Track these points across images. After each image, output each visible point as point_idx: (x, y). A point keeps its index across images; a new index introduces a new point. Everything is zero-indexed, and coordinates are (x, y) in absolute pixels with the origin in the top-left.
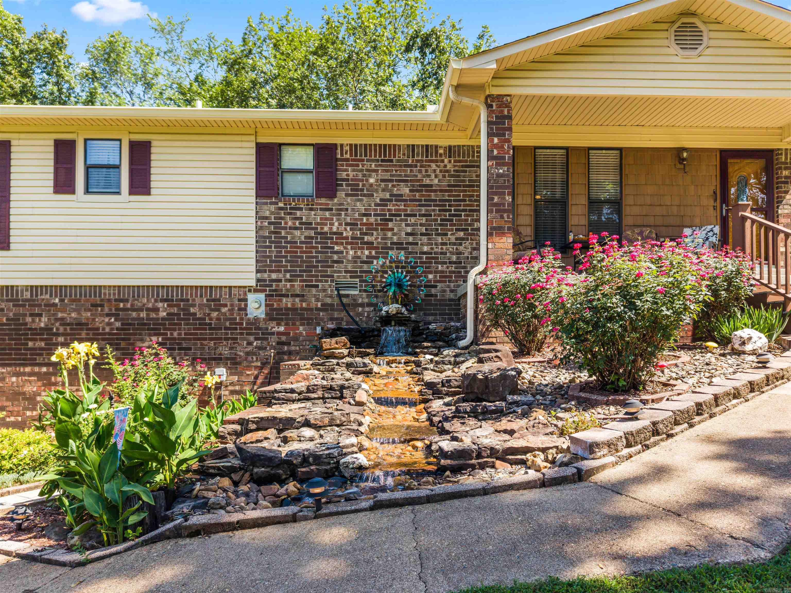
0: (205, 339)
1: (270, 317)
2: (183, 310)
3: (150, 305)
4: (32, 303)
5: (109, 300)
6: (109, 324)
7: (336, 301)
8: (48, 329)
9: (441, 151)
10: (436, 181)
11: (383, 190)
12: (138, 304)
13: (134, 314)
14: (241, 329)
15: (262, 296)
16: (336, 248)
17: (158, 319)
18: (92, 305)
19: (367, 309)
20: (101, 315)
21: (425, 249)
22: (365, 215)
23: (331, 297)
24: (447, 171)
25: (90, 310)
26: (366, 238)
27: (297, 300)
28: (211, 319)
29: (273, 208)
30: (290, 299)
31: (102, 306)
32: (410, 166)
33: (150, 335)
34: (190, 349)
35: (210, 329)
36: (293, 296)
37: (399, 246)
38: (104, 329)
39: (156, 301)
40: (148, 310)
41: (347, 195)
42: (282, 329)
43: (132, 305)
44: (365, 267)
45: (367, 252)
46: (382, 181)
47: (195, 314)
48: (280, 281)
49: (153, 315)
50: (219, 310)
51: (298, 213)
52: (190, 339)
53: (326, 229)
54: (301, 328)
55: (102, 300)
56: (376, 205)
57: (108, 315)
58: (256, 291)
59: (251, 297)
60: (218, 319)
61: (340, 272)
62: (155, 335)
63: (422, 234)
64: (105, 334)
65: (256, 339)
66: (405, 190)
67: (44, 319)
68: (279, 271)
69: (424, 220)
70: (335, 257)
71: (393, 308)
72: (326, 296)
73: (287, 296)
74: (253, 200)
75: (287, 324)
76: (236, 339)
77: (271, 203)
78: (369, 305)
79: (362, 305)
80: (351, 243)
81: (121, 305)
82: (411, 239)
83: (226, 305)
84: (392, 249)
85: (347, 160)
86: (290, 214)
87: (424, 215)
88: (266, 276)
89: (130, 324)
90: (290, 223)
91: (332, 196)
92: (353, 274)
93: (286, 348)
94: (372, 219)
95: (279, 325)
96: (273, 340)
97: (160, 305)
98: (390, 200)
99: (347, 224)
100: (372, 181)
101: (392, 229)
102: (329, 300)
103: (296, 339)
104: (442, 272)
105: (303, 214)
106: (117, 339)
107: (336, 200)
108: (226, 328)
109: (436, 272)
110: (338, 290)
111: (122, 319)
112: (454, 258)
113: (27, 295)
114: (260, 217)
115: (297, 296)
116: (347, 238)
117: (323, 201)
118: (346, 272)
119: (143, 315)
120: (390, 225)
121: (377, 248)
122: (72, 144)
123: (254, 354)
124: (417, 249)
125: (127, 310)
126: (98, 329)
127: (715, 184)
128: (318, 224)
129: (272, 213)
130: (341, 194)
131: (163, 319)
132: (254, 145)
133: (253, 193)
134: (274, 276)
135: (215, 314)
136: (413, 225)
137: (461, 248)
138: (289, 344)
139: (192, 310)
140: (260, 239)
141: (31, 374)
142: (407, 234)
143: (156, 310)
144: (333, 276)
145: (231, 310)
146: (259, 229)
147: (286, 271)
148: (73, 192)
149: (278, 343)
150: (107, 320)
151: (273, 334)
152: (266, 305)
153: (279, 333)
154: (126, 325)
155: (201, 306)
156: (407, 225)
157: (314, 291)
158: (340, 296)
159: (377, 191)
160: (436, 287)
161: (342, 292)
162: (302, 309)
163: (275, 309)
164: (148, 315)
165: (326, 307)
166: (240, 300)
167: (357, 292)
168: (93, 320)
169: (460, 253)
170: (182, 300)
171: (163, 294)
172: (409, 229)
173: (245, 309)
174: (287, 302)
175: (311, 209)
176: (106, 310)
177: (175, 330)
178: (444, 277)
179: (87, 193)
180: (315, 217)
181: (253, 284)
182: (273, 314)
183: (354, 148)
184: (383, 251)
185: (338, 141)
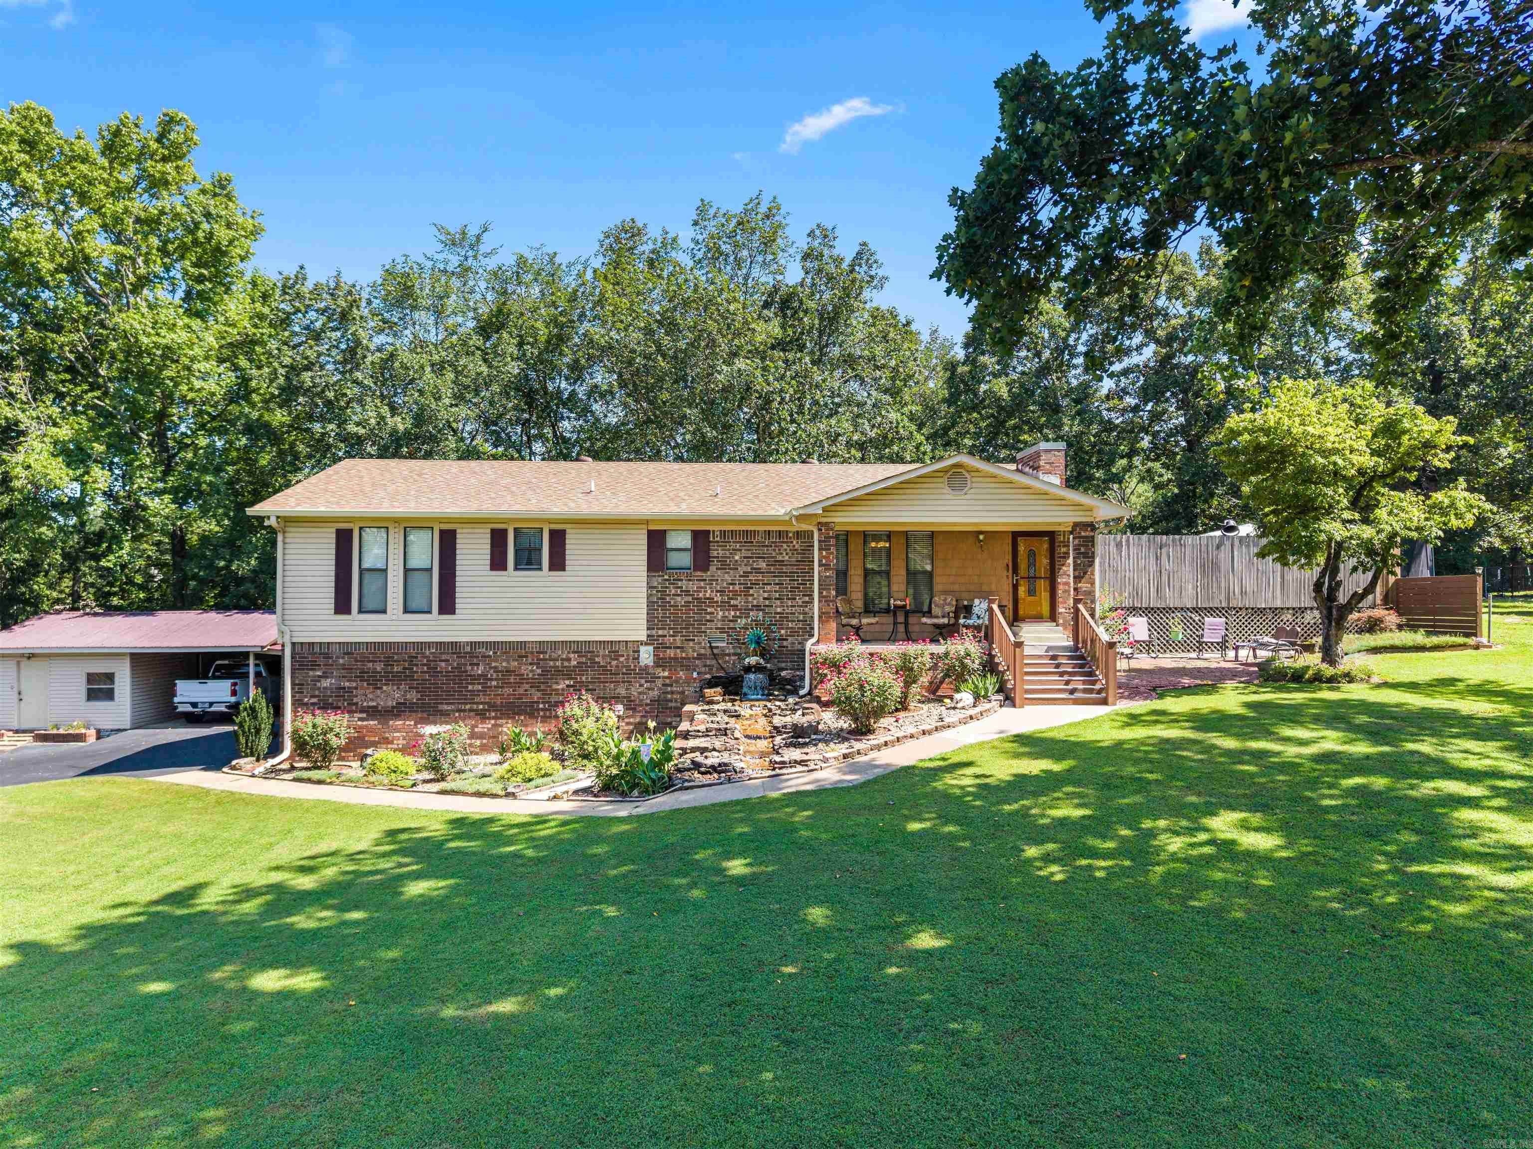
0: (607, 682)
1: (657, 664)
2: (589, 659)
3: (564, 656)
4: (472, 655)
5: (532, 652)
6: (532, 671)
7: (709, 652)
8: (484, 676)
9: (791, 535)
10: (787, 558)
11: (746, 565)
12: (554, 655)
13: (552, 663)
14: (635, 674)
15: (651, 648)
16: (709, 610)
17: (570, 667)
18: (519, 656)
19: (733, 659)
20: (525, 664)
21: (779, 610)
22: (731, 584)
23: (704, 648)
24: (795, 550)
25: (517, 660)
26: (732, 602)
27: (678, 651)
28: (611, 667)
29: (659, 579)
30: (673, 651)
31: (526, 656)
32: (767, 546)
33: (563, 679)
34: (595, 690)
35: (611, 674)
36: (675, 648)
37: (758, 608)
38: (528, 675)
39: (569, 653)
40: (563, 659)
41: (717, 569)
42: (666, 674)
43: (550, 656)
44: (732, 625)
45: (733, 613)
46: (745, 557)
47: (599, 663)
48: (665, 636)
49: (566, 664)
50: (617, 659)
51: (680, 583)
52: (594, 683)
53: (701, 595)
54: (681, 673)
55: (527, 652)
56: (740, 576)
57: (531, 664)
58: (646, 644)
59: (642, 649)
60: (617, 666)
61: (711, 629)
62: (567, 679)
63: (776, 599)
64: (528, 679)
65: (646, 682)
66: (763, 565)
67: (481, 668)
68: (664, 629)
69: (777, 588)
70: (708, 617)
71: (753, 660)
72: (701, 648)
73: (670, 648)
74: (645, 573)
75: (670, 670)
76: (631, 682)
77: (659, 576)
78: (735, 655)
79: (729, 655)
80: (721, 606)
81: (542, 656)
82: (767, 603)
83: (623, 656)
84: (752, 610)
85: (717, 542)
86: (673, 584)
87: (777, 584)
88: (654, 632)
89: (548, 671)
90: (673, 591)
91: (706, 569)
92: (722, 630)
93: (669, 689)
94: (737, 587)
95: (664, 670)
96: (659, 683)
97: (572, 655)
98: (751, 573)
99: (717, 591)
100: (737, 557)
101: (753, 595)
102: (703, 651)
103: (677, 682)
104: (793, 628)
105: (684, 584)
106: (538, 683)
107: (709, 573)
108: (623, 674)
109: (788, 629)
110: (710, 643)
111: (542, 667)
112: (802, 618)
113: (468, 649)
114: (650, 587)
115: (678, 648)
116: (717, 602)
117: (699, 573)
118: (716, 629)
119: (558, 663)
120: (751, 592)
121: (741, 610)
122: (504, 532)
123: (644, 694)
124: (772, 610)
125: (546, 660)
126: (523, 675)
127: (1008, 558)
128: (694, 591)
129: (659, 583)
130: (713, 568)
131: (574, 667)
132: (645, 532)
133: (645, 568)
134: (660, 632)
135: (614, 663)
136: (769, 592)
138: (671, 686)
139: (597, 660)
140: (650, 604)
141: (471, 710)
142: (765, 599)
143: (569, 660)
144: (706, 632)
145: (627, 660)
146: (649, 596)
147: (670, 629)
148: (505, 569)
149: (663, 686)
150: (530, 668)
151: (659, 678)
152: (654, 656)
153: (664, 677)
154: (545, 672)
155: (604, 656)
156: (764, 592)
157: (691, 644)
158: (711, 648)
159: (741, 565)
160: (787, 640)
161: (713, 645)
162: (682, 658)
163: (661, 659)
164: (562, 663)
165: (700, 657)
166: (634, 652)
167: (725, 645)
168: (520, 668)
170: (589, 652)
171: (574, 647)
172: (766, 595)
173: (638, 659)
174: (671, 653)
175: (690, 580)
176: (530, 660)
177: (583, 675)
178: (794, 632)
179: (516, 569)
180: (692, 586)
181: (644, 639)
182: (660, 662)
183: (723, 533)
184: (745, 612)
185: (711, 528)
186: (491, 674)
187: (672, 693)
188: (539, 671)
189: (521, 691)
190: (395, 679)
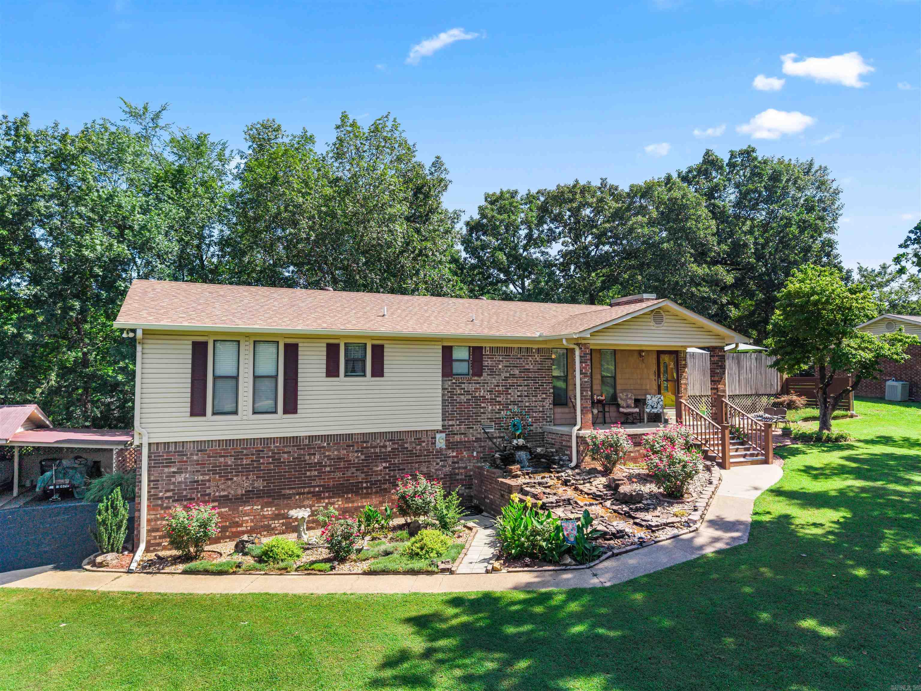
0: (413, 463)
1: (448, 448)
2: (400, 446)
3: (382, 444)
4: (309, 446)
5: (358, 442)
6: (357, 457)
7: (483, 436)
8: (319, 463)
9: (534, 351)
10: (532, 367)
11: (506, 372)
12: (375, 444)
13: (372, 450)
14: (433, 455)
15: (444, 435)
16: (483, 405)
17: (386, 452)
18: (347, 446)
19: (498, 440)
20: (352, 452)
21: (527, 404)
22: (497, 386)
23: (480, 433)
24: (537, 361)
25: (346, 449)
26: (498, 399)
27: (463, 436)
28: (416, 450)
29: (450, 383)
30: (459, 436)
31: (353, 446)
32: (519, 358)
33: (381, 462)
34: (404, 469)
35: (416, 456)
36: (460, 434)
37: (514, 403)
38: (354, 461)
39: (385, 441)
40: (380, 447)
41: (488, 375)
42: (455, 454)
43: (371, 444)
44: (497, 416)
45: (498, 407)
46: (506, 366)
47: (407, 448)
48: (454, 425)
49: (383, 450)
50: (420, 445)
51: (463, 386)
52: (404, 463)
53: (477, 394)
54: (465, 453)
55: (353, 442)
56: (503, 380)
57: (356, 452)
58: (441, 432)
59: (438, 436)
60: (420, 450)
61: (484, 419)
62: (385, 462)
63: (525, 396)
64: (354, 464)
65: (441, 461)
66: (517, 372)
67: (317, 457)
68: (453, 420)
69: (526, 388)
70: (482, 410)
72: (478, 433)
73: (457, 434)
74: (441, 379)
75: (457, 451)
76: (430, 461)
77: (449, 380)
78: (500, 437)
79: (496, 438)
80: (490, 402)
81: (365, 445)
82: (520, 399)
83: (424, 442)
84: (510, 404)
85: (488, 355)
86: (459, 386)
87: (526, 386)
88: (446, 423)
89: (369, 457)
90: (459, 392)
91: (480, 375)
92: (491, 420)
93: (457, 465)
94: (500, 388)
95: (453, 451)
96: (450, 461)
97: (388, 443)
98: (509, 377)
99: (488, 391)
100: (500, 367)
101: (510, 394)
102: (479, 436)
103: (462, 460)
104: (535, 417)
105: (466, 386)
106: (362, 466)
107: (482, 378)
108: (425, 456)
109: (533, 417)
110: (483, 429)
111: (366, 454)
112: (541, 409)
113: (307, 442)
114: (444, 389)
115: (463, 434)
116: (488, 399)
117: (476, 378)
118: (488, 419)
119: (378, 450)
120: (510, 391)
121: (503, 404)
122: (338, 346)
123: (440, 470)
124: (523, 404)
125: (368, 448)
126: (351, 461)
127: (655, 367)
128: (473, 391)
129: (449, 386)
130: (485, 374)
131: (389, 452)
132: (441, 347)
133: (440, 375)
134: (451, 423)
135: (418, 447)
136: (522, 391)
137: (544, 403)
138: (458, 463)
139: (406, 446)
140: (443, 401)
141: (309, 493)
142: (518, 396)
143: (385, 447)
144: (480, 422)
145: (427, 444)
146: (443, 395)
147: (457, 420)
148: (338, 376)
149: (453, 463)
150: (356, 455)
151: (450, 457)
152: (446, 440)
153: (453, 457)
154: (368, 457)
155: (411, 442)
156: (518, 391)
157: (471, 430)
158: (485, 433)
159: (503, 372)
160: (532, 425)
161: (487, 431)
162: (465, 442)
163: (451, 443)
164: (380, 450)
165: (478, 440)
166: (432, 438)
167: (493, 430)
168: (348, 455)
169: (544, 406)
170: (400, 440)
171: (389, 437)
172: (519, 394)
173: (435, 443)
174: (457, 438)
175: (470, 383)
176: (356, 449)
177: (396, 458)
178: (537, 420)
179: (346, 376)
180: (472, 387)
181: (440, 428)
182: (450, 445)
183: (491, 349)
184: (506, 406)
185: (483, 345)
186: (325, 461)
187: (459, 468)
188: (363, 457)
189: (349, 474)
190: (245, 471)
